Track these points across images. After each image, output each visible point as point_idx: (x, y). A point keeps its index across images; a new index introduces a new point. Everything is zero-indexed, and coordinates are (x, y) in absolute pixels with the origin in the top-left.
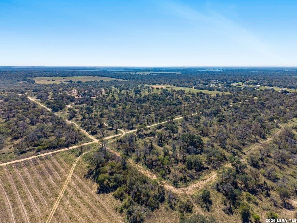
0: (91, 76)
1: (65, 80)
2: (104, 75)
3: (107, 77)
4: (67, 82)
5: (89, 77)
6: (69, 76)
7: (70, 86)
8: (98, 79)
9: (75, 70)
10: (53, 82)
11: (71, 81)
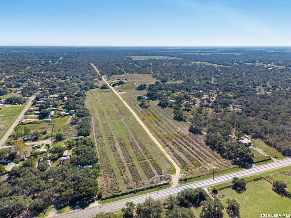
0: (163, 56)
1: (147, 58)
2: (171, 55)
3: (173, 56)
4: (148, 59)
5: (161, 56)
6: (149, 56)
7: (149, 61)
8: (165, 58)
9: (154, 50)
10: (141, 59)
11: (150, 59)
